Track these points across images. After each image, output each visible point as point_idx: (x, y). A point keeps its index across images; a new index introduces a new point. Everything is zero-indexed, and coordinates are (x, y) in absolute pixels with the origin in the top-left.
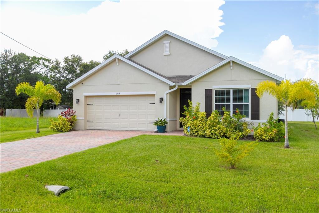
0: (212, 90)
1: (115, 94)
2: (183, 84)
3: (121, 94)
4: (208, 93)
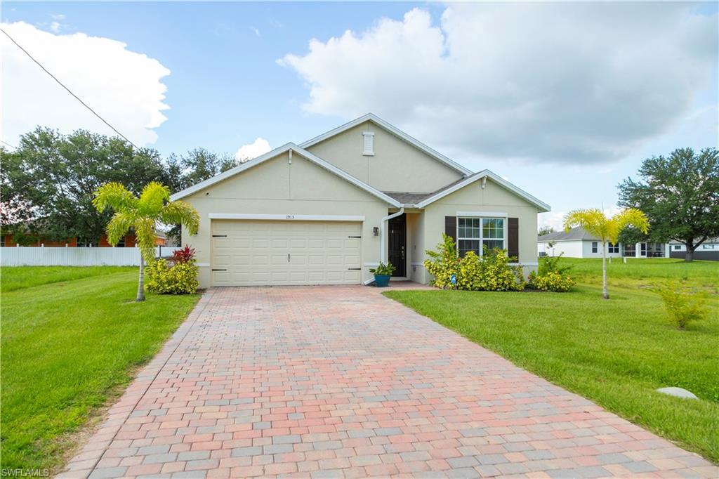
0: (455, 217)
1: (284, 217)
2: (416, 206)
3: (297, 217)
4: (450, 222)
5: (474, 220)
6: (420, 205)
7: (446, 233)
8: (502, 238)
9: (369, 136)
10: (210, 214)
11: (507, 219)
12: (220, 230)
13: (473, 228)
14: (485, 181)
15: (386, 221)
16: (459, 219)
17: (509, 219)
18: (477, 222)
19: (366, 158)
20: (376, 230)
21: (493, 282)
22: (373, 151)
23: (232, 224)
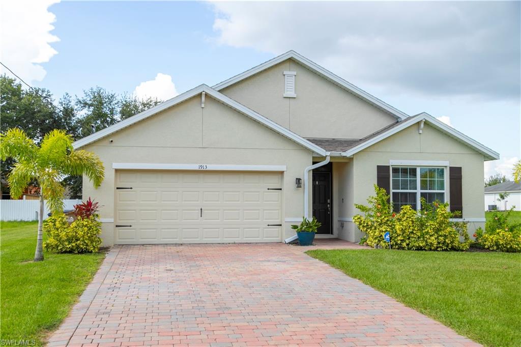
0: (389, 166)
1: (195, 167)
2: (344, 154)
3: (211, 167)
4: (383, 174)
5: (410, 169)
6: (349, 153)
7: (378, 185)
8: (444, 190)
9: (290, 76)
10: (114, 164)
11: (448, 168)
12: (125, 181)
13: (409, 179)
14: (422, 125)
15: (309, 171)
16: (393, 169)
17: (450, 167)
18: (413, 171)
19: (288, 100)
20: (298, 181)
21: (433, 240)
22: (295, 93)
23: (139, 175)
